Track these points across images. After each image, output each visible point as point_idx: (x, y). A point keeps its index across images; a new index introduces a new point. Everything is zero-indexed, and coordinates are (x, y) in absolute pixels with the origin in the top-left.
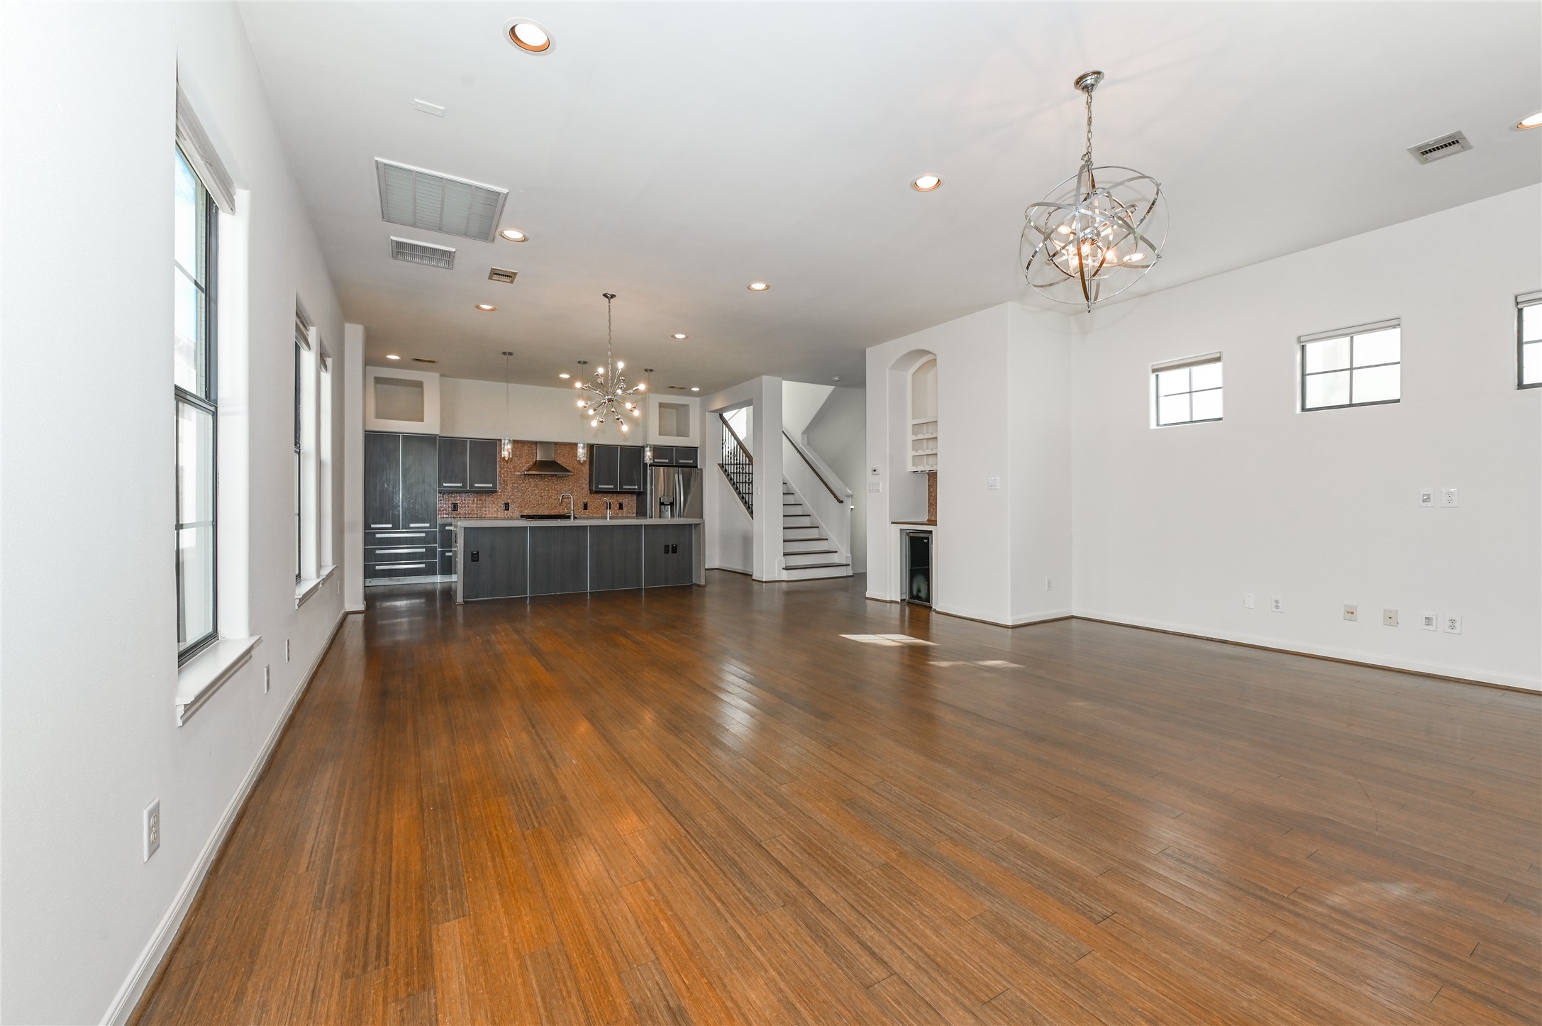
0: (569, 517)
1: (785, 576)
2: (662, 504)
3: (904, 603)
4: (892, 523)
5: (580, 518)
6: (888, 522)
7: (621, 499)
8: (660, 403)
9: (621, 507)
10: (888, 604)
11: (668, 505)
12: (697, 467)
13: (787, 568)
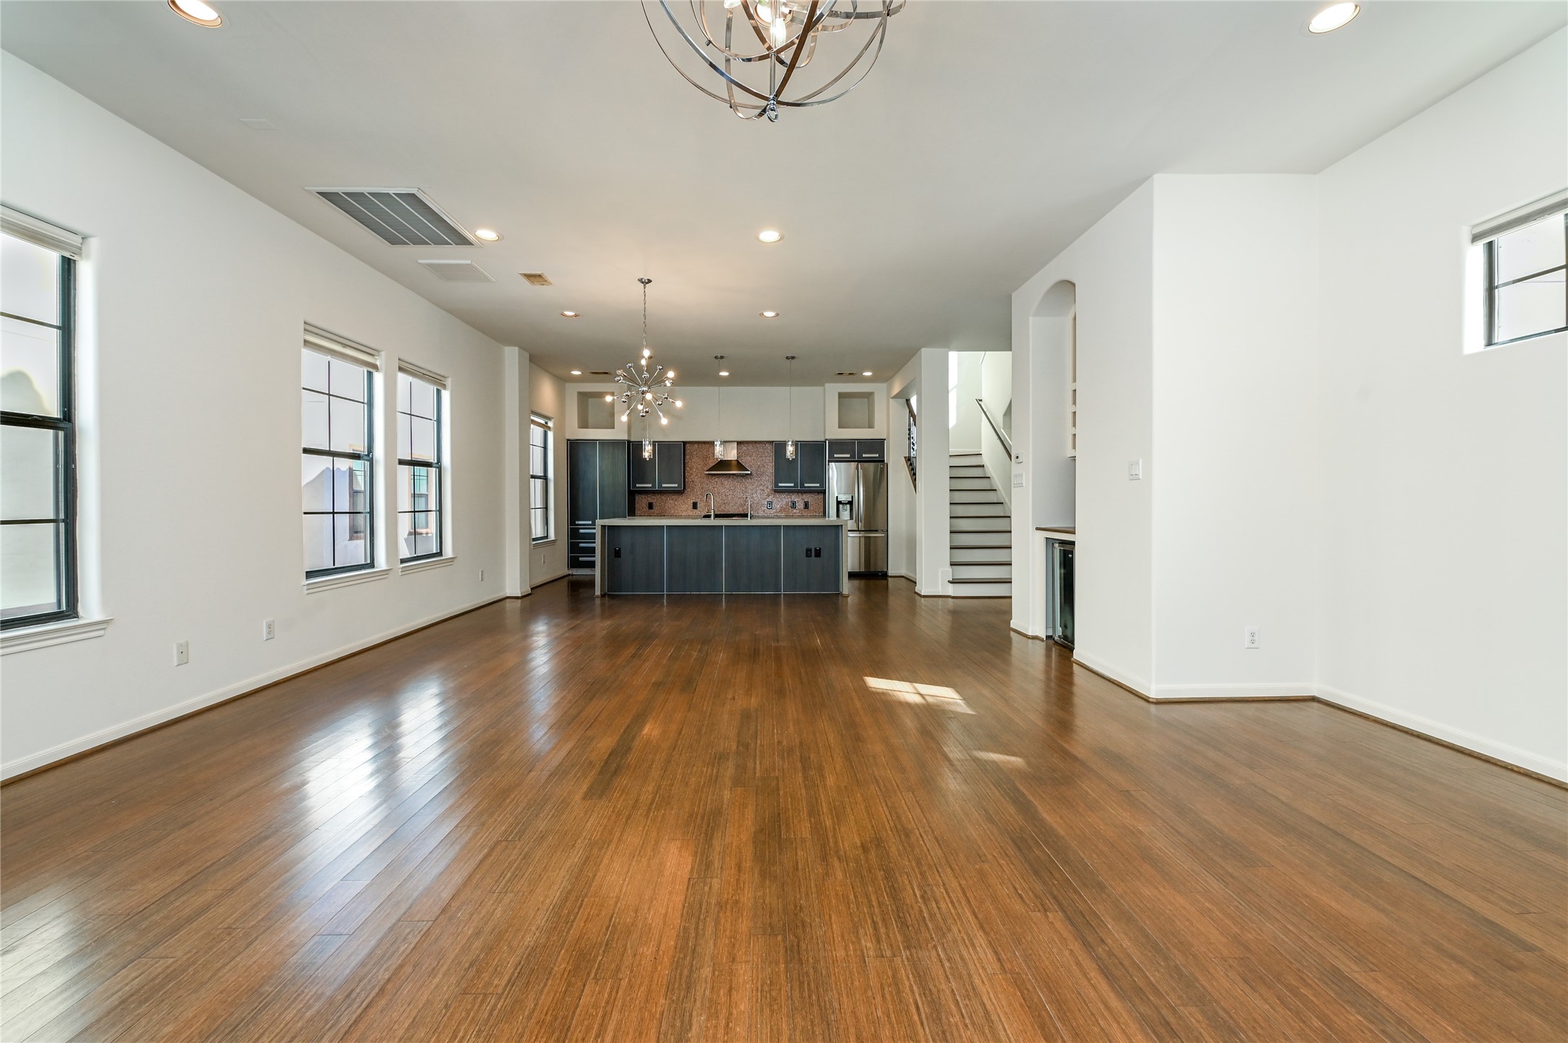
0: (746, 516)
1: (951, 590)
2: (839, 503)
3: (1051, 642)
4: (1037, 529)
5: (759, 517)
6: (1031, 528)
7: (807, 497)
8: (839, 393)
9: (806, 505)
10: (1030, 640)
11: (846, 504)
12: (883, 461)
13: (953, 582)
